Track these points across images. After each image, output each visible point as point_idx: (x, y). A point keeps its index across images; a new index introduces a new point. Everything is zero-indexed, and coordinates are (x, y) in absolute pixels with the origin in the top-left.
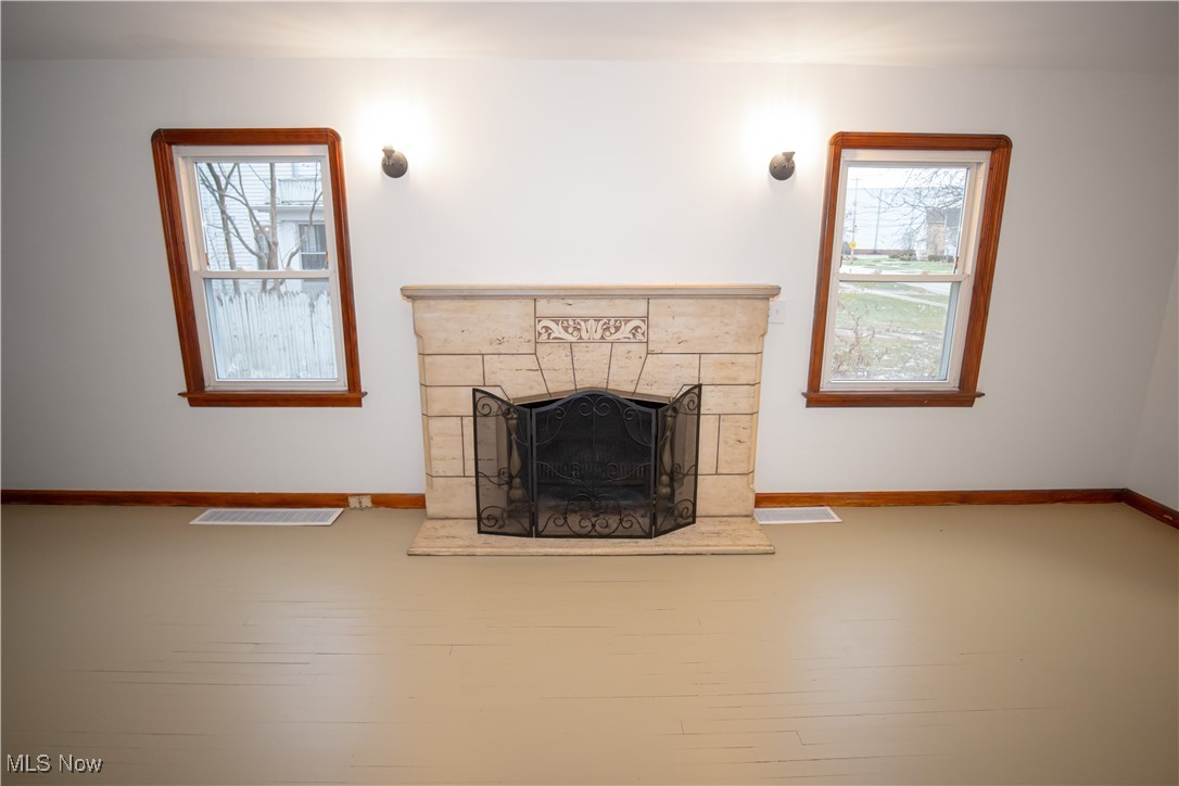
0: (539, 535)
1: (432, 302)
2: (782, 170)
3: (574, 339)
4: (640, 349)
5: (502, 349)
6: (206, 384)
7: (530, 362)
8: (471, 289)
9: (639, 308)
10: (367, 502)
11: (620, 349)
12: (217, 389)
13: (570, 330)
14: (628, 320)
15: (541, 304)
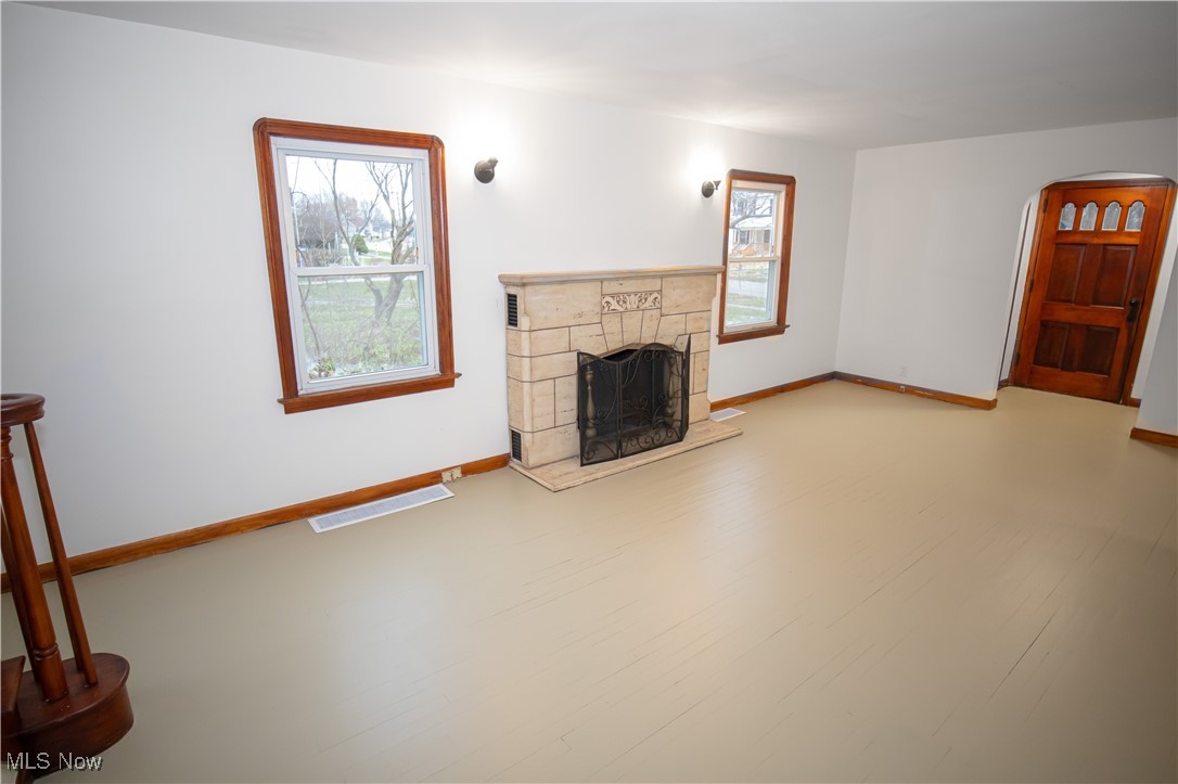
0: (623, 456)
1: (537, 287)
2: (708, 192)
3: (622, 310)
4: (656, 313)
5: (582, 321)
6: (299, 388)
7: (597, 329)
8: (568, 275)
9: (656, 285)
10: (457, 473)
11: (647, 313)
12: (310, 391)
13: (621, 303)
14: (651, 293)
15: (605, 283)
